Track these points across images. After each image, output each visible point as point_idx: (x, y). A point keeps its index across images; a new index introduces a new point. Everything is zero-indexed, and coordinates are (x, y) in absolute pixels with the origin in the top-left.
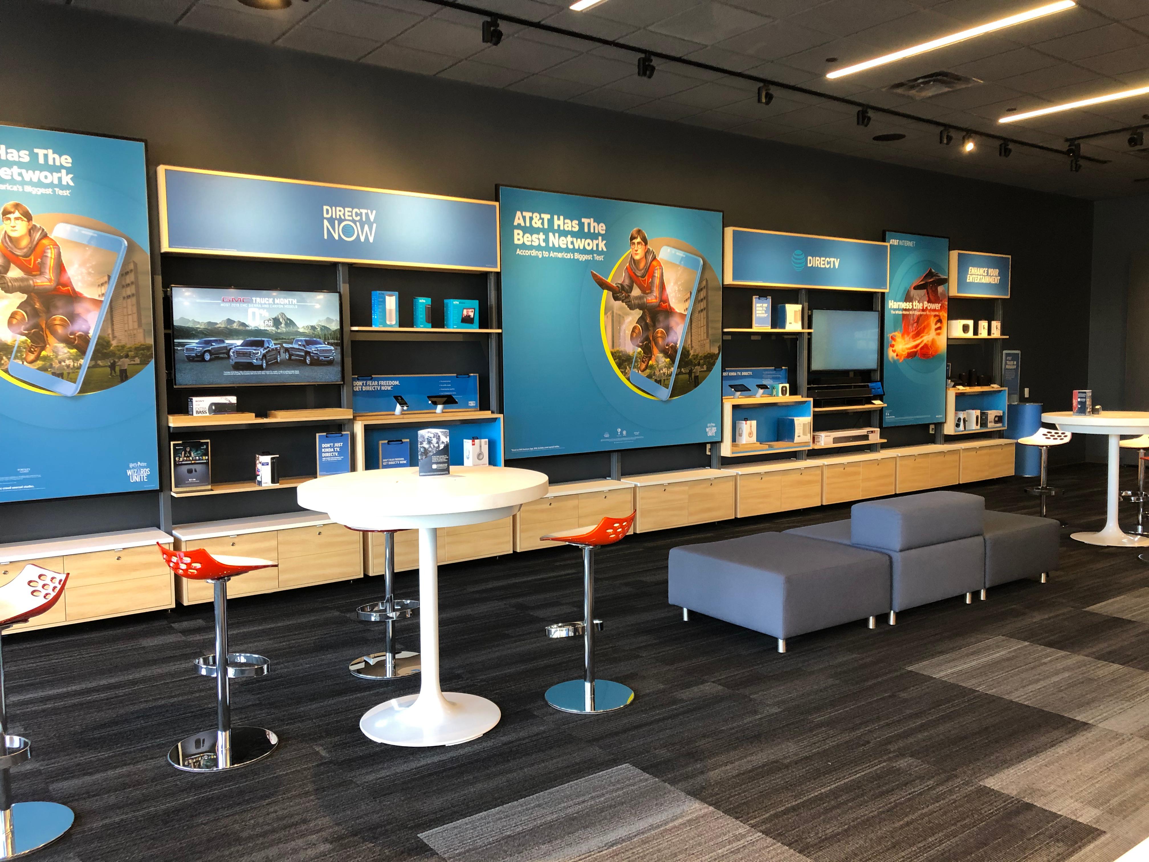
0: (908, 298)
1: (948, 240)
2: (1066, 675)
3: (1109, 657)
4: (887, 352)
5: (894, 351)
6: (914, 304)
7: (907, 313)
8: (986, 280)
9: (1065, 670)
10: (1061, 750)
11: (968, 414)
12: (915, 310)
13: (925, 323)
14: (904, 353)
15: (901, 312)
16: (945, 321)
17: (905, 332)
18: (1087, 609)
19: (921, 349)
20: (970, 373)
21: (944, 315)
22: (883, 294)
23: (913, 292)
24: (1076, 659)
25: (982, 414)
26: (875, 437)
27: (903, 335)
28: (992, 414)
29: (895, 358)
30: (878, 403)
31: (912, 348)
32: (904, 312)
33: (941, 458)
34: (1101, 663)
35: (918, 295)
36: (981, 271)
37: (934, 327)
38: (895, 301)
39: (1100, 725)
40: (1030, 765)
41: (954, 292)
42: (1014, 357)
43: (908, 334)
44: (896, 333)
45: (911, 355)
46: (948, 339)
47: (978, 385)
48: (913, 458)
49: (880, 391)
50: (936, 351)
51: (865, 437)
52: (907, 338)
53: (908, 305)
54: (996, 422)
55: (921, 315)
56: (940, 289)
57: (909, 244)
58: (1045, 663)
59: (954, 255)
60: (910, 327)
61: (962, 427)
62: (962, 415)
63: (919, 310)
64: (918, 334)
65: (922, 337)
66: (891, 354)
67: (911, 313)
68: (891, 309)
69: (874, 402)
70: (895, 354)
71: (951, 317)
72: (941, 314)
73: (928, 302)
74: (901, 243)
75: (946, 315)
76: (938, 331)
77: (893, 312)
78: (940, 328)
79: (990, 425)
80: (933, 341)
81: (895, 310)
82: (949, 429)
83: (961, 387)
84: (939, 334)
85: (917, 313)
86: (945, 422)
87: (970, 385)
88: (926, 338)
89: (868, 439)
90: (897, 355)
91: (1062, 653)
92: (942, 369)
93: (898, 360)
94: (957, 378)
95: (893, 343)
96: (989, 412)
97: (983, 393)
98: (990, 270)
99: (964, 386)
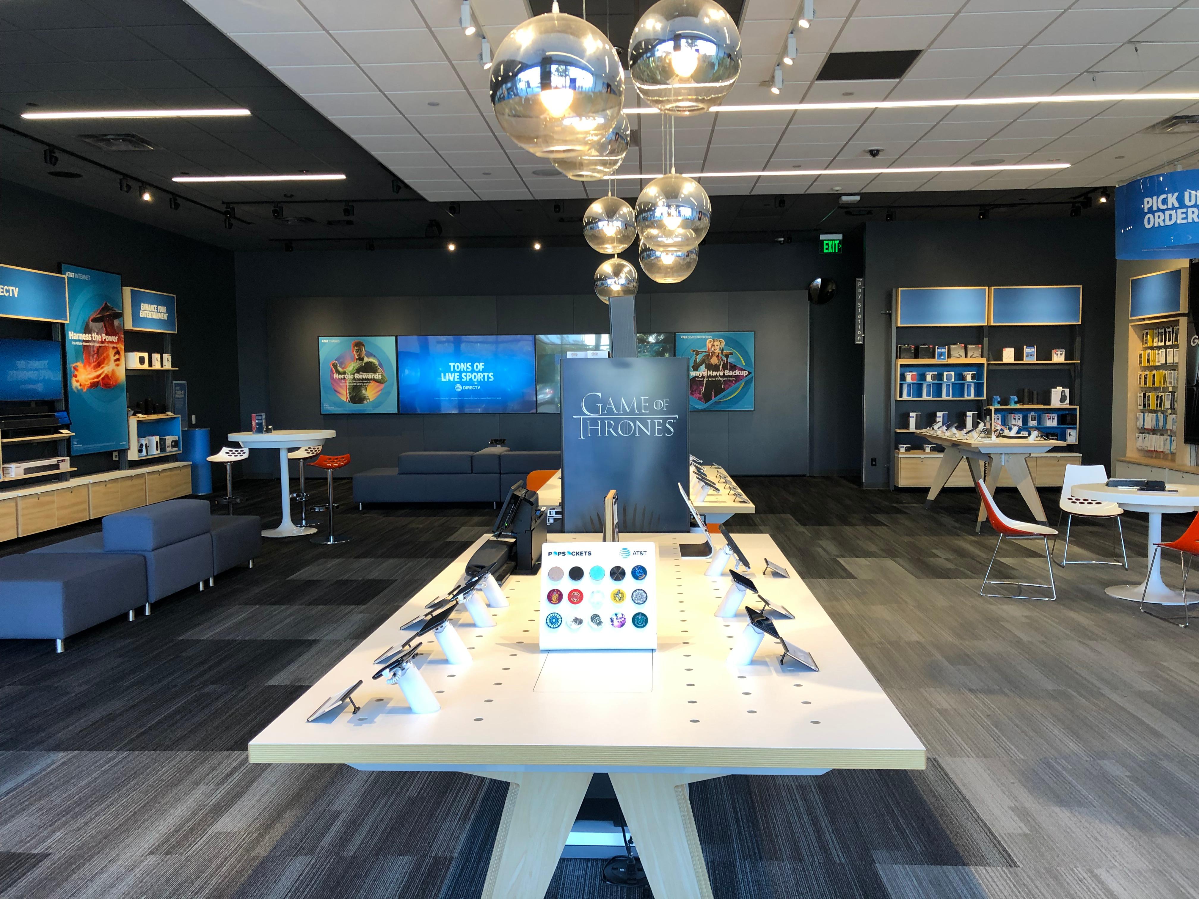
0: (87, 330)
1: (120, 276)
2: (292, 618)
3: (316, 602)
4: (70, 382)
5: (77, 381)
6: (93, 335)
7: (87, 344)
8: (157, 316)
9: (290, 615)
10: (306, 657)
11: (149, 440)
12: (94, 341)
13: (105, 355)
14: (87, 383)
15: (81, 344)
16: (122, 353)
17: (87, 363)
18: (288, 579)
19: (103, 379)
20: (146, 401)
21: (121, 347)
22: (63, 325)
23: (92, 325)
24: (295, 608)
25: (160, 439)
26: (66, 466)
27: (84, 366)
28: (169, 439)
29: (79, 388)
30: (66, 432)
31: (94, 378)
32: (85, 344)
33: (129, 483)
34: (311, 607)
35: (96, 327)
36: (152, 307)
37: (113, 358)
38: (75, 332)
39: (325, 639)
40: (292, 667)
41: (129, 325)
42: (181, 386)
43: (90, 364)
44: (78, 364)
45: (94, 385)
46: (126, 370)
47: (154, 413)
48: (105, 483)
49: (66, 421)
50: (116, 381)
51: (56, 466)
52: (89, 369)
53: (87, 337)
54: (173, 447)
55: (100, 347)
56: (116, 322)
57: (85, 277)
58: (275, 615)
59: (127, 291)
60: (91, 358)
61: (144, 453)
62: (144, 441)
63: (98, 342)
64: (99, 365)
65: (102, 368)
66: (74, 384)
67: (91, 344)
68: (72, 340)
69: (61, 431)
70: (79, 384)
71: (127, 350)
72: (118, 346)
73: (106, 335)
74: (77, 276)
75: (123, 347)
76: (117, 362)
77: (74, 343)
78: (118, 360)
79: (168, 449)
80: (113, 372)
81: (75, 341)
82: (133, 455)
83: (140, 415)
84: (118, 365)
85: (97, 345)
86: (129, 449)
87: (147, 413)
88: (107, 369)
89: (58, 468)
90: (80, 385)
91: (284, 607)
92: (123, 398)
93: (82, 390)
94: (137, 407)
95: (76, 373)
96: (167, 437)
97: (158, 421)
98: (160, 307)
99: (143, 414)
